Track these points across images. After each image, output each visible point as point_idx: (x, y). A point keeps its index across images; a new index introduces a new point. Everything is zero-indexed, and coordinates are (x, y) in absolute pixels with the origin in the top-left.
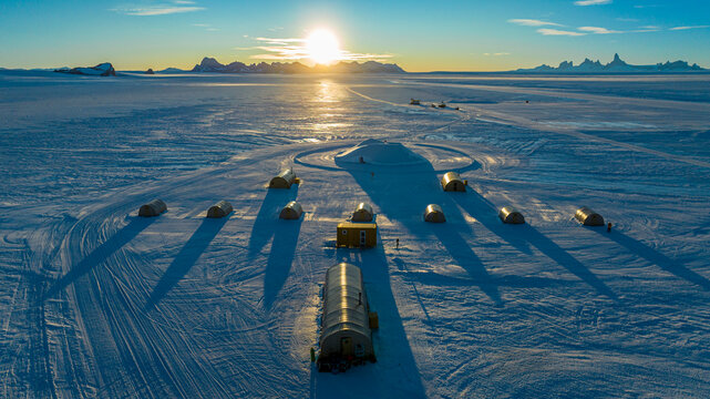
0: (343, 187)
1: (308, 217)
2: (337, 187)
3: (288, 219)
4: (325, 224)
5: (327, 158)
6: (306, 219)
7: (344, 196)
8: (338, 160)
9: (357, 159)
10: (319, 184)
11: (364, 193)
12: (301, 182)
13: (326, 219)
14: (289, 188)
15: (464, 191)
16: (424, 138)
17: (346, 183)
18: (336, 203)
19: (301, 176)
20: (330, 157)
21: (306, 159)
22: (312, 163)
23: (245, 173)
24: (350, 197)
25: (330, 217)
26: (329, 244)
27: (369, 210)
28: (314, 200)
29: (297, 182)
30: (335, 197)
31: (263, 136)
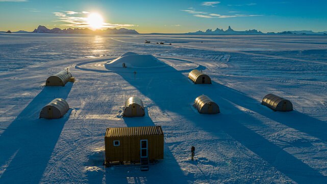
0: (112, 83)
1: (75, 114)
2: (107, 83)
3: (50, 118)
4: (92, 123)
5: (100, 66)
6: (72, 117)
7: (113, 91)
8: (107, 66)
9: (121, 65)
10: (91, 82)
11: (132, 88)
12: (77, 81)
13: (95, 117)
14: (63, 86)
15: (211, 83)
16: (160, 55)
17: (114, 80)
18: (105, 98)
19: (77, 76)
20: (102, 65)
21: (85, 66)
22: (88, 68)
23: (33, 75)
24: (119, 91)
25: (98, 113)
26: (94, 159)
27: (139, 103)
28: (84, 95)
29: (72, 81)
30: (104, 92)
31: (59, 55)
